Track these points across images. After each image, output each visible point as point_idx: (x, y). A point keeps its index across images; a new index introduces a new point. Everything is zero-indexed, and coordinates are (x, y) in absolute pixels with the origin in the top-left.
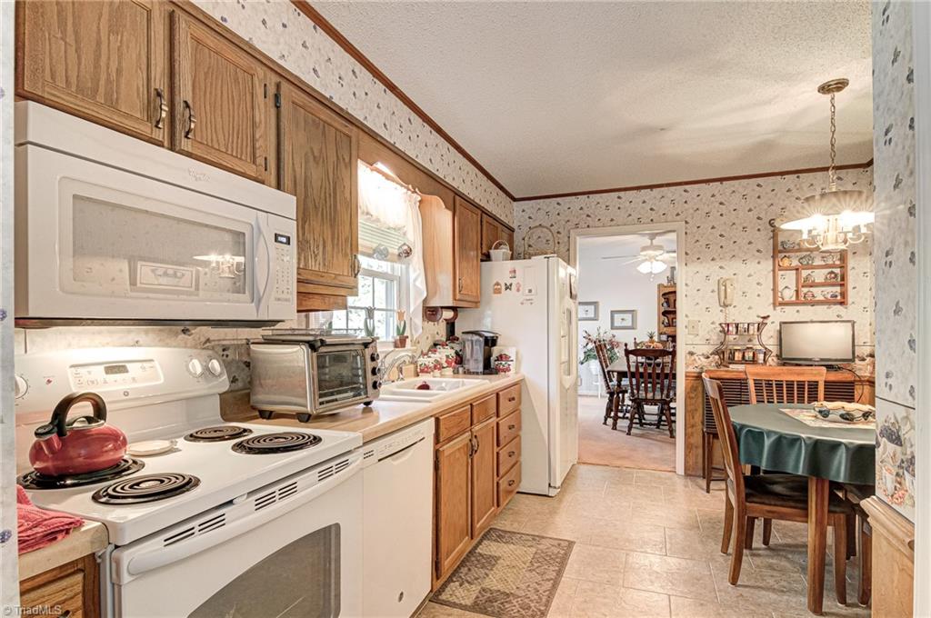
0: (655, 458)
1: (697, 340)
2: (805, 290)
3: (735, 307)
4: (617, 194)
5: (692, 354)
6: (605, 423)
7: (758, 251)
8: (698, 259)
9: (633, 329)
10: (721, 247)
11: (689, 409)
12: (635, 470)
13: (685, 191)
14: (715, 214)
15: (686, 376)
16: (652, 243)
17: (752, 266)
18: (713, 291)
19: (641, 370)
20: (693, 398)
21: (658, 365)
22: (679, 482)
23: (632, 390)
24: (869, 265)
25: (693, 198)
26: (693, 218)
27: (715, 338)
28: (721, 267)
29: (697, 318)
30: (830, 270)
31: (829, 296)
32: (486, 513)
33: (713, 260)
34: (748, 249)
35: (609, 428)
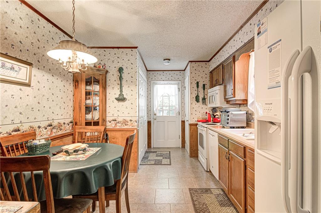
32: (239, 207)
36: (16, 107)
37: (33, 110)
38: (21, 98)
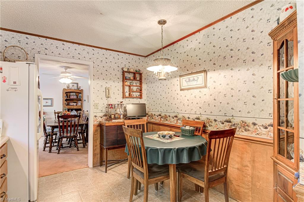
0: (76, 163)
1: (98, 111)
2: (132, 93)
3: (111, 98)
4: (62, 42)
5: (96, 116)
6: (44, 150)
7: (118, 78)
8: (98, 78)
9: (52, 106)
10: (106, 75)
11: (95, 139)
12: (71, 172)
13: (93, 50)
14: (104, 62)
15: (94, 126)
16: (66, 71)
17: (116, 84)
18: (103, 92)
19: (61, 124)
20: (96, 134)
21: (69, 121)
22: (90, 171)
23: (60, 133)
24: (146, 87)
25: (96, 53)
26: (96, 62)
27: (104, 110)
28: (106, 83)
29: (98, 102)
30: (137, 87)
31: (137, 96)
33: (103, 79)
34: (115, 77)
35: (48, 152)
36: (197, 104)
37: (209, 105)
38: (200, 97)
